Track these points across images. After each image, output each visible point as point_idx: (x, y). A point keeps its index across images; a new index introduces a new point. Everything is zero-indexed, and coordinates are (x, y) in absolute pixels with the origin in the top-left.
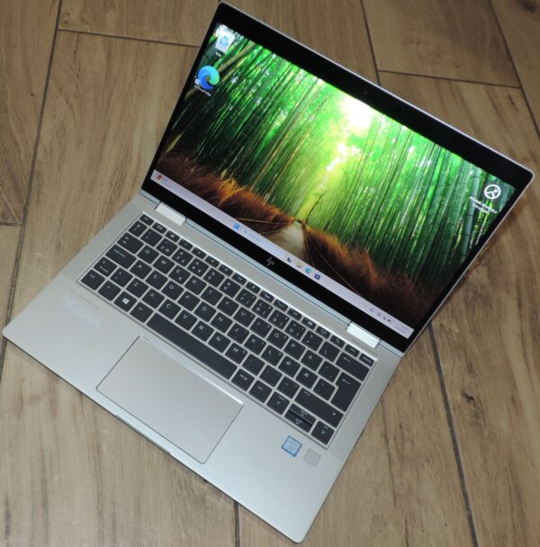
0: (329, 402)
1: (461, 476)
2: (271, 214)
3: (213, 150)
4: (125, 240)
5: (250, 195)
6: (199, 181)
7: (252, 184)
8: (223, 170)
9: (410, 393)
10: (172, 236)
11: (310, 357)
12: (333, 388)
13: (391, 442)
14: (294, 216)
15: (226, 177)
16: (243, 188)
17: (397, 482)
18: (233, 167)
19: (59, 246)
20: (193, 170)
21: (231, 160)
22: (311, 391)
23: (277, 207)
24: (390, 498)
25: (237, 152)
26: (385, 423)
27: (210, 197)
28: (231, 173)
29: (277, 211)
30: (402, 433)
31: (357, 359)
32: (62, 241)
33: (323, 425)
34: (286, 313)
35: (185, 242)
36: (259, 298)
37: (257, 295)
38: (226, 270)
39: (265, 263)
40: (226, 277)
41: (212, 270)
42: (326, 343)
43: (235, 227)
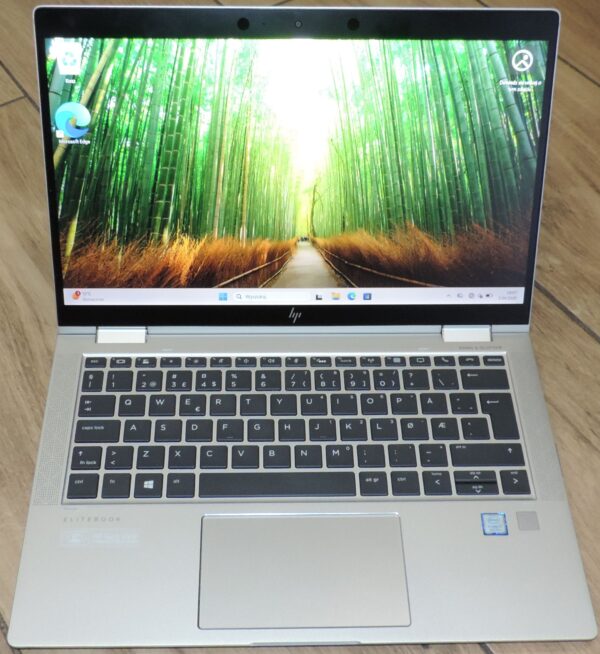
0: (492, 440)
2: (260, 253)
3: (133, 213)
4: (87, 405)
5: (218, 243)
6: (138, 266)
7: (212, 228)
8: (161, 232)
10: (145, 362)
11: (430, 401)
12: (485, 420)
14: (293, 236)
15: (173, 239)
16: (204, 241)
18: (175, 221)
20: (119, 257)
21: (166, 214)
22: (462, 440)
23: (264, 238)
27: (165, 279)
28: (175, 230)
29: (266, 244)
33: (508, 472)
34: (359, 367)
35: (168, 359)
36: (313, 370)
37: (308, 367)
38: (246, 361)
39: (288, 322)
40: (253, 370)
41: (229, 373)
42: (433, 372)
43: (221, 299)
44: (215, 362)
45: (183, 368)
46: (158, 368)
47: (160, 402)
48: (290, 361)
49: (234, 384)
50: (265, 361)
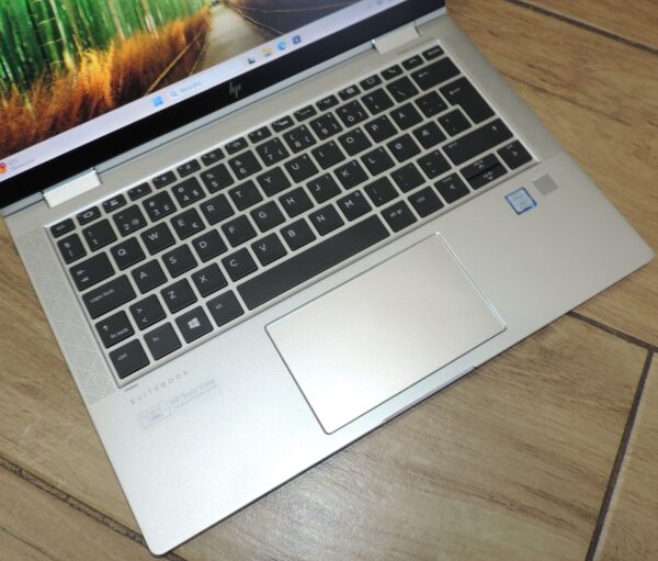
0: (475, 127)
1: (616, 38)
2: (177, 38)
3: (19, 49)
4: (83, 276)
5: (128, 45)
6: (53, 107)
7: (115, 29)
8: (62, 58)
9: (491, 33)
11: (402, 115)
12: (457, 111)
13: (547, 86)
14: (203, 4)
15: (78, 60)
16: (112, 49)
17: (600, 107)
18: (70, 39)
19: (29, 390)
20: (29, 106)
21: (56, 34)
22: (450, 139)
23: (174, 19)
24: (619, 126)
25: (51, 14)
26: (520, 81)
27: (88, 108)
28: (76, 49)
29: (179, 25)
30: (539, 68)
31: (427, 63)
32: (23, 381)
33: (504, 148)
34: (320, 113)
35: (135, 189)
36: (280, 135)
37: (275, 135)
38: (212, 156)
39: (231, 100)
40: (225, 162)
41: (203, 176)
42: (389, 87)
43: (157, 105)
44: (183, 170)
45: (155, 192)
46: (130, 203)
47: (154, 237)
48: (254, 137)
49: (215, 184)
50: (230, 148)
